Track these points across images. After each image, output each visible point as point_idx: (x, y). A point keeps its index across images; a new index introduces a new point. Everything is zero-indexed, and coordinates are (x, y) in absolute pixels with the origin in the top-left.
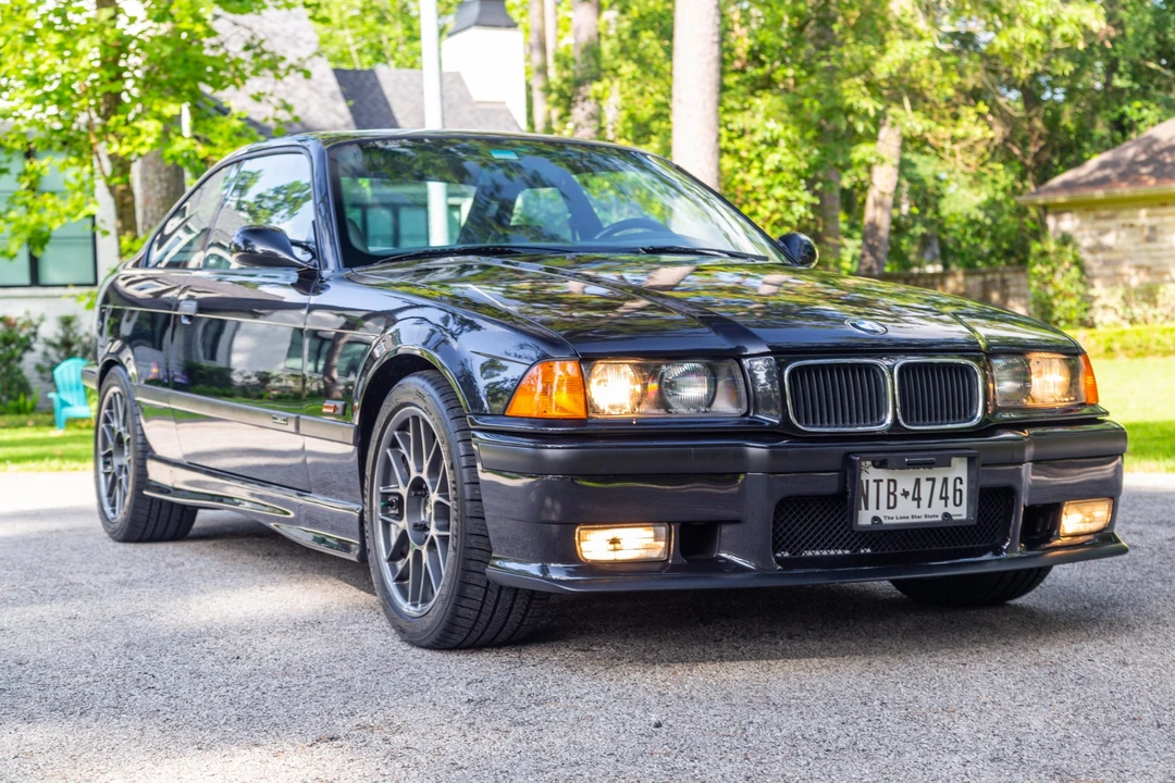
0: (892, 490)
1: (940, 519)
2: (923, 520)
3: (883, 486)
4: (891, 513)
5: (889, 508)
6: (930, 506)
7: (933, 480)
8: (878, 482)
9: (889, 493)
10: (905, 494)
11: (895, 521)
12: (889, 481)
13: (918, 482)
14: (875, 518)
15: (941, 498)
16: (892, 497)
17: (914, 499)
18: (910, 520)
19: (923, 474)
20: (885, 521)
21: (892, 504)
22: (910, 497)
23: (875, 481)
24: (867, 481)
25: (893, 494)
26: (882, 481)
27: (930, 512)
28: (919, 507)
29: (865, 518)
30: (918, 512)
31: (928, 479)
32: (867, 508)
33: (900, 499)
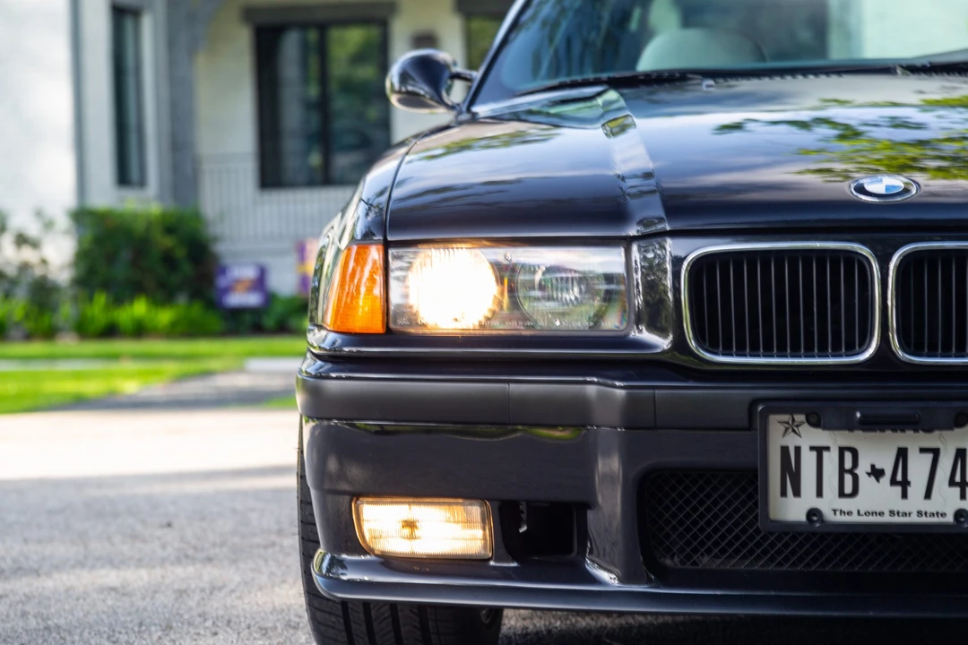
0: (848, 465)
1: (950, 519)
2: (914, 519)
3: (831, 460)
4: (846, 504)
5: (842, 494)
6: (928, 495)
7: (936, 453)
8: (819, 451)
9: (842, 471)
10: (877, 473)
11: (855, 518)
12: (842, 450)
13: (902, 454)
14: (813, 513)
15: (952, 483)
16: (848, 478)
17: (893, 482)
18: (887, 519)
19: (913, 441)
20: (829, 516)
21: (848, 489)
22: (886, 479)
23: (812, 448)
24: (798, 450)
25: (851, 472)
26: (828, 449)
27: (929, 506)
28: (904, 495)
29: (792, 510)
30: (902, 505)
31: (923, 450)
32: (797, 493)
33: (866, 482)
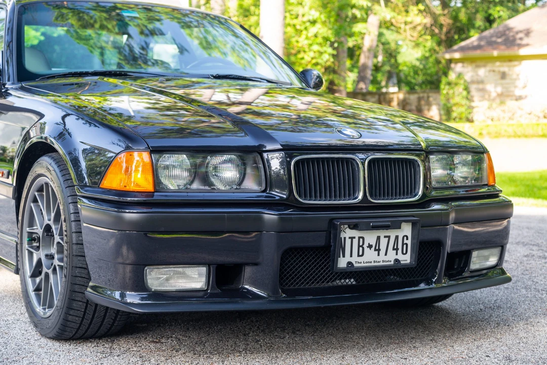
0: (361, 244)
1: (392, 263)
2: (381, 264)
3: (355, 241)
4: (360, 259)
5: (359, 256)
6: (386, 254)
7: (389, 237)
8: (352, 238)
9: (359, 246)
10: (370, 246)
11: (362, 265)
12: (360, 238)
13: (379, 238)
14: (349, 263)
15: (394, 249)
16: (361, 249)
17: (375, 250)
18: (373, 264)
19: (382, 233)
20: (356, 265)
21: (361, 254)
22: (373, 249)
23: (350, 238)
24: (345, 238)
25: (362, 246)
26: (354, 238)
27: (386, 258)
28: (379, 255)
29: (342, 263)
30: (378, 259)
31: (385, 237)
32: (344, 256)
33: (367, 250)
